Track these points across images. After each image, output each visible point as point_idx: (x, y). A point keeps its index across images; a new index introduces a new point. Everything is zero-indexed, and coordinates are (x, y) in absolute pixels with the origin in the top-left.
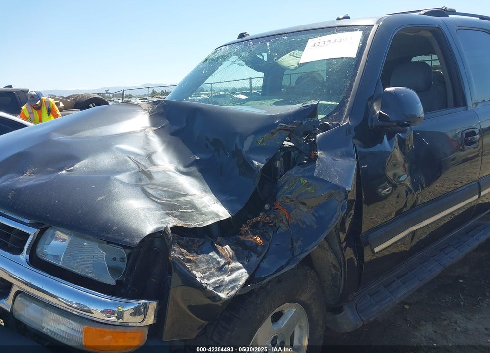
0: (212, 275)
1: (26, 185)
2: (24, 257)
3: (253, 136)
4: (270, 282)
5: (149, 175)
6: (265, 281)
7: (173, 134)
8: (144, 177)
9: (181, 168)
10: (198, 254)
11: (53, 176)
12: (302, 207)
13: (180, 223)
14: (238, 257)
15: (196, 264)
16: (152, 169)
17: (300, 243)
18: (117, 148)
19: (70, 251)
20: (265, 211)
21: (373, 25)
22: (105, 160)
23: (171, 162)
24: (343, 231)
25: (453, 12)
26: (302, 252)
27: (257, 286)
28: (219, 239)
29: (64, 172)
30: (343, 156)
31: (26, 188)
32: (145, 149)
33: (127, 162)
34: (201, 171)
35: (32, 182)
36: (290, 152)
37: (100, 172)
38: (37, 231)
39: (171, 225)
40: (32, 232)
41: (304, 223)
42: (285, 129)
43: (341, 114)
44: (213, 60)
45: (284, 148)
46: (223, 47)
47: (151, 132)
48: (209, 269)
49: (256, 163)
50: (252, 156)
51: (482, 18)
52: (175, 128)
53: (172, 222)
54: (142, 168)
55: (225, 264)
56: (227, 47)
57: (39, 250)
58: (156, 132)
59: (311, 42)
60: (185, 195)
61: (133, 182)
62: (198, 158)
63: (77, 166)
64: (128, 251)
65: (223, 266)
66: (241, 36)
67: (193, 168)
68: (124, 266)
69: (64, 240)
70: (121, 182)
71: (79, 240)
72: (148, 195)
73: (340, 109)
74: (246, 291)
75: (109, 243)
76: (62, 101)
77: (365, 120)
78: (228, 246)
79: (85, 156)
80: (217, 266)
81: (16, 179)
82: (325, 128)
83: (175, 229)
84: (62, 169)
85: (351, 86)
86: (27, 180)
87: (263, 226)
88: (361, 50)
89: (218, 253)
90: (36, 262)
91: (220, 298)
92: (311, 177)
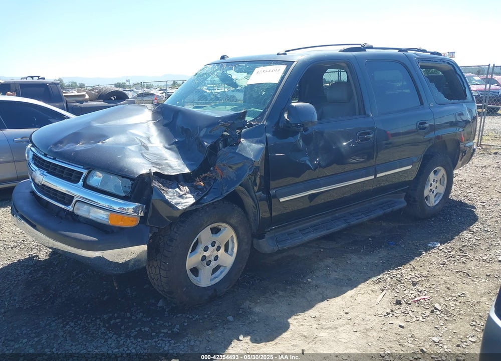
0: (175, 198)
1: (80, 149)
2: (81, 182)
3: (206, 129)
4: (206, 205)
5: (147, 148)
6: (204, 204)
7: (165, 125)
8: (143, 148)
9: (167, 146)
10: (169, 188)
11: (95, 145)
12: (229, 169)
13: (159, 171)
14: (191, 192)
15: (167, 193)
16: (149, 145)
17: (226, 187)
18: (130, 132)
19: (104, 181)
20: (211, 171)
21: (294, 62)
22: (122, 139)
23: (161, 142)
24: (256, 185)
25: (371, 47)
26: (227, 192)
27: (199, 206)
28: (182, 183)
29: (100, 143)
30: (257, 142)
31: (81, 151)
32: (146, 134)
33: (135, 140)
34: (178, 148)
35: (82, 148)
36: (227, 139)
37: (119, 144)
38: (87, 171)
39: (154, 171)
40: (85, 172)
41: (230, 177)
42: (224, 125)
43: (262, 118)
44: (200, 75)
45: (223, 136)
46: (208, 66)
47: (152, 123)
48: (174, 195)
49: (206, 144)
50: (203, 140)
51: (400, 50)
52: (166, 122)
53: (154, 170)
54: (143, 143)
55: (183, 194)
56: (211, 66)
57: (87, 180)
58: (155, 124)
59: (257, 70)
60: (166, 160)
61: (138, 150)
62: (177, 140)
63: (107, 140)
64: (132, 182)
65: (182, 195)
66: (223, 57)
67: (174, 146)
68: (129, 190)
69: (100, 177)
70: (130, 150)
71: (108, 176)
72: (144, 157)
73: (262, 114)
74: (192, 208)
75: (123, 177)
76: (87, 93)
77: (278, 123)
78: (186, 187)
79: (112, 136)
80: (178, 195)
81: (74, 146)
82: (250, 125)
83: (156, 173)
84: (99, 142)
85: (271, 101)
86: (80, 147)
87: (209, 179)
88: (282, 78)
89: (180, 189)
90: (86, 186)
91: (178, 209)
92: (235, 153)
